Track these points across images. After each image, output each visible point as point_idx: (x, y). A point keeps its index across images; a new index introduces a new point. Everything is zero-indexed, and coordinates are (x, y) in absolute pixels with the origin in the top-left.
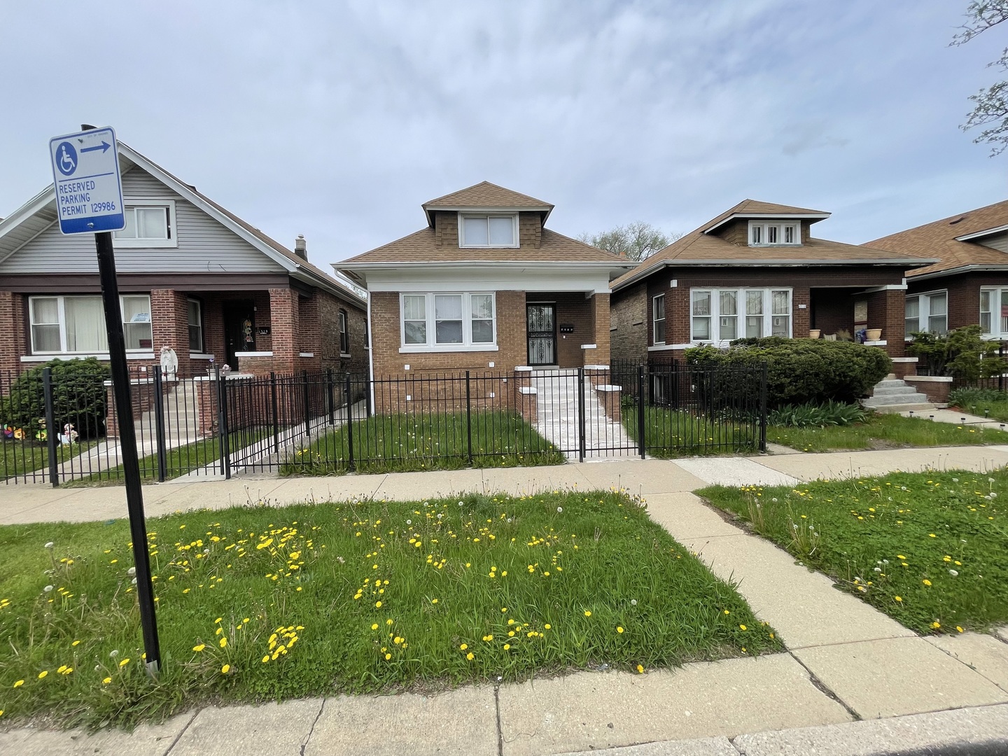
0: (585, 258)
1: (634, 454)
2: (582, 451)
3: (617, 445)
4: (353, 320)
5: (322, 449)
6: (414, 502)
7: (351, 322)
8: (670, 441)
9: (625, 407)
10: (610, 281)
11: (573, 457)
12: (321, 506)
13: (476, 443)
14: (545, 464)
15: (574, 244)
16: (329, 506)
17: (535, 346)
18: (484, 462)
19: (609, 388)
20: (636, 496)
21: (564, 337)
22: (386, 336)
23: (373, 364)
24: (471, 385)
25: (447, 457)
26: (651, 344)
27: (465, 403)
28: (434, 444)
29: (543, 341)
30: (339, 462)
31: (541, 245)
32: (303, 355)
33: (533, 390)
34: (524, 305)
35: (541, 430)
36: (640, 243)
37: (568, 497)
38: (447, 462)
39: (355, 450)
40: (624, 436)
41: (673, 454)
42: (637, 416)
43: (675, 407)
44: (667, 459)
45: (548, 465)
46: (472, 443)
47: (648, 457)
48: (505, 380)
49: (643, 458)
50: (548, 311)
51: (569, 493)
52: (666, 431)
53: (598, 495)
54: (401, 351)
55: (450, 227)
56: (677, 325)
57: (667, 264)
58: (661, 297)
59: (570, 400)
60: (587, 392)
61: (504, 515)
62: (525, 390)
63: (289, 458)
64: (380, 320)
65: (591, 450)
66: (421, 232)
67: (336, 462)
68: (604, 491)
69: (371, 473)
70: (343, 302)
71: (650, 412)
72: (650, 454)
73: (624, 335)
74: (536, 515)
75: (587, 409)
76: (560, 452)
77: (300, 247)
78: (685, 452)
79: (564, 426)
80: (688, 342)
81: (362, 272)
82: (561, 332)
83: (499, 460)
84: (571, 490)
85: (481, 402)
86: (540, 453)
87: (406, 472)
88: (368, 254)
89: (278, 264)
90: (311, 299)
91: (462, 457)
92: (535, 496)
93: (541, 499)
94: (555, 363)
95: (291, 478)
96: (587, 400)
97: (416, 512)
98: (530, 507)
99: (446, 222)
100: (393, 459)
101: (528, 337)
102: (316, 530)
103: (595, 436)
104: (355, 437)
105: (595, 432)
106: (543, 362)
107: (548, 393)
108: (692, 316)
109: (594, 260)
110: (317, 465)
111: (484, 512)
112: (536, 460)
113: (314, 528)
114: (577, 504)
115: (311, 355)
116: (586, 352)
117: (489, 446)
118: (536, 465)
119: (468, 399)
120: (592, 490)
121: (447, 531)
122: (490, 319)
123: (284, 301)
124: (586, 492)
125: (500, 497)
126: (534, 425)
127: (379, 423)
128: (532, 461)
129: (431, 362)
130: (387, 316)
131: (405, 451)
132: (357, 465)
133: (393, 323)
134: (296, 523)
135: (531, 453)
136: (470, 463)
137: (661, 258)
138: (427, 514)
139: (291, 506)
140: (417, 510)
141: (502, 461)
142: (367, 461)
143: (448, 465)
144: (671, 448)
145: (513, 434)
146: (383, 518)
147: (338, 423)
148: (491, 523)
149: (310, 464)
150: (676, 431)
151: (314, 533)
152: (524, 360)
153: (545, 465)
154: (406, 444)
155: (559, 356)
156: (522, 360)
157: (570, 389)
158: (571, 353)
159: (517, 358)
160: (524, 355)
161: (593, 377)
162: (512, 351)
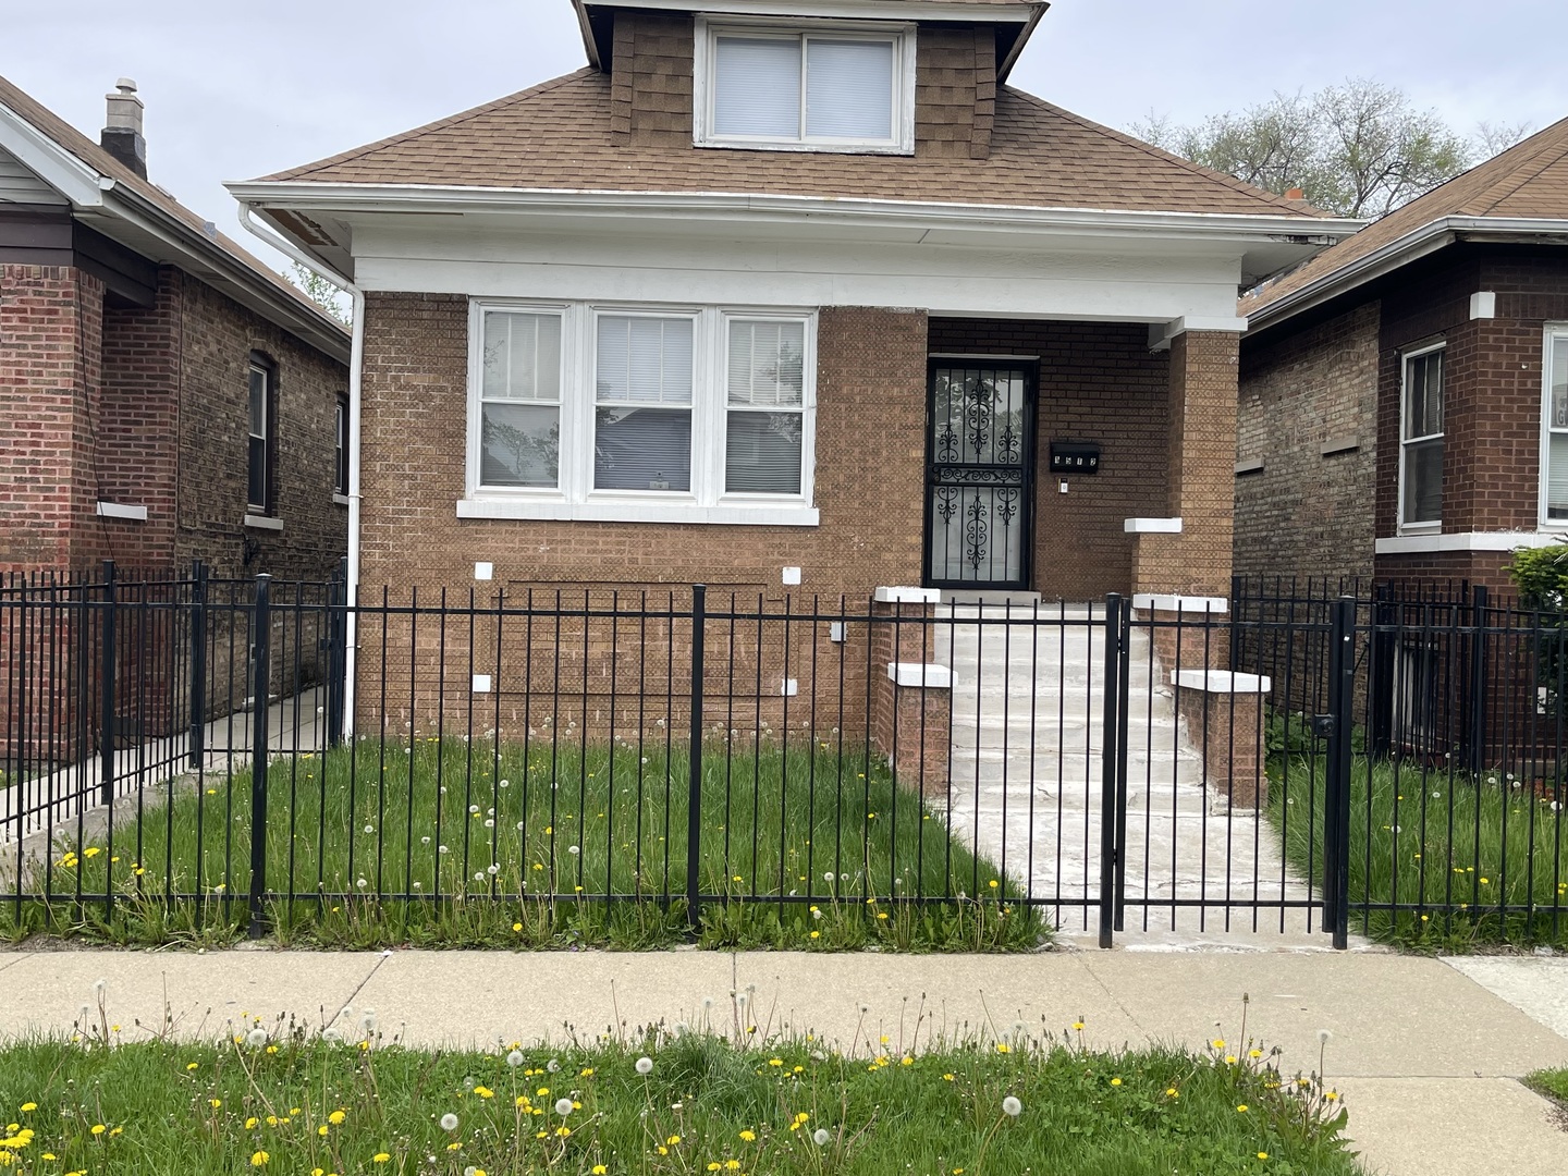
0: (1151, 199)
1: (1306, 931)
2: (1111, 905)
3: (1242, 889)
4: (298, 395)
5: (155, 851)
6: (474, 1056)
7: (290, 401)
8: (1443, 885)
9: (1281, 757)
10: (1242, 290)
11: (1078, 926)
12: (130, 1051)
13: (719, 855)
14: (970, 945)
15: (1114, 147)
16: (161, 1056)
17: (955, 521)
18: (745, 927)
19: (1220, 681)
20: (1306, 1079)
21: (1064, 488)
22: (414, 454)
23: (361, 555)
24: (711, 646)
25: (610, 900)
26: (1386, 528)
27: (683, 711)
28: (564, 849)
29: (985, 499)
30: (214, 898)
31: (993, 147)
32: (108, 509)
33: (937, 675)
34: (921, 363)
35: (961, 820)
36: (1361, 160)
37: (1049, 1069)
38: (607, 920)
39: (275, 859)
40: (1270, 863)
41: (1454, 938)
42: (1321, 790)
43: (1471, 764)
44: (1434, 955)
45: (982, 950)
46: (703, 853)
47: (1356, 943)
48: (836, 630)
49: (1340, 943)
50: (1009, 395)
51: (1053, 1055)
52: (1429, 847)
53: (1163, 1068)
54: (463, 509)
55: (666, 69)
56: (1489, 460)
57: (1458, 233)
58: (1433, 356)
59: (1075, 719)
60: (1136, 693)
61: (804, 1117)
62: (909, 674)
63: (28, 881)
64: (392, 396)
65: (1146, 902)
66: (558, 84)
67: (200, 898)
68: (1183, 1051)
69: (326, 947)
70: (266, 327)
71: (1373, 781)
72: (1366, 932)
73: (1287, 491)
74: (928, 1128)
75: (1135, 754)
76: (1029, 905)
77: (122, 124)
78: (1503, 932)
79: (1046, 816)
80: (1531, 524)
81: (341, 218)
82: (1054, 469)
83: (798, 923)
84: (1062, 1042)
85: (744, 710)
86: (952, 903)
87: (455, 947)
88: (365, 153)
89: (34, 176)
90: (151, 309)
91: (664, 903)
92: (924, 1060)
93: (944, 1070)
94: (1026, 582)
95: (33, 949)
96: (1136, 720)
97: (481, 1090)
98: (905, 1095)
99: (649, 50)
100: (409, 898)
101: (931, 484)
102: (105, 1137)
103: (1160, 857)
104: (277, 815)
105: (1161, 838)
106: (983, 576)
107: (993, 688)
108: (1546, 427)
109: (1186, 208)
110: (132, 905)
111: (730, 1103)
112: (938, 929)
113: (97, 1129)
114: (1082, 1097)
115: (139, 512)
116: (1143, 545)
117: (766, 866)
118: (934, 949)
119: (697, 698)
120: (1140, 1045)
121: (589, 1164)
122: (794, 409)
123: (50, 312)
124: (1116, 1052)
125: (793, 1055)
126: (936, 804)
127: (366, 768)
128: (922, 931)
129: (572, 557)
130: (421, 380)
131: (453, 867)
132: (277, 913)
133: (440, 409)
134: (32, 1106)
135: (920, 901)
136: (690, 928)
137: (1438, 213)
138: (519, 1101)
139: (21, 1049)
140: (485, 1085)
141: (811, 923)
142: (315, 899)
143: (611, 932)
144: (1447, 911)
145: (857, 830)
146: (358, 1105)
147: (216, 763)
148: (754, 1143)
149: (106, 904)
150: (1468, 851)
151: (96, 1148)
152: (913, 566)
153: (970, 950)
154: (461, 847)
155: (1042, 557)
156: (905, 565)
157: (1076, 678)
158: (1088, 547)
159: (888, 556)
160: (912, 548)
161: (1164, 638)
162: (870, 529)
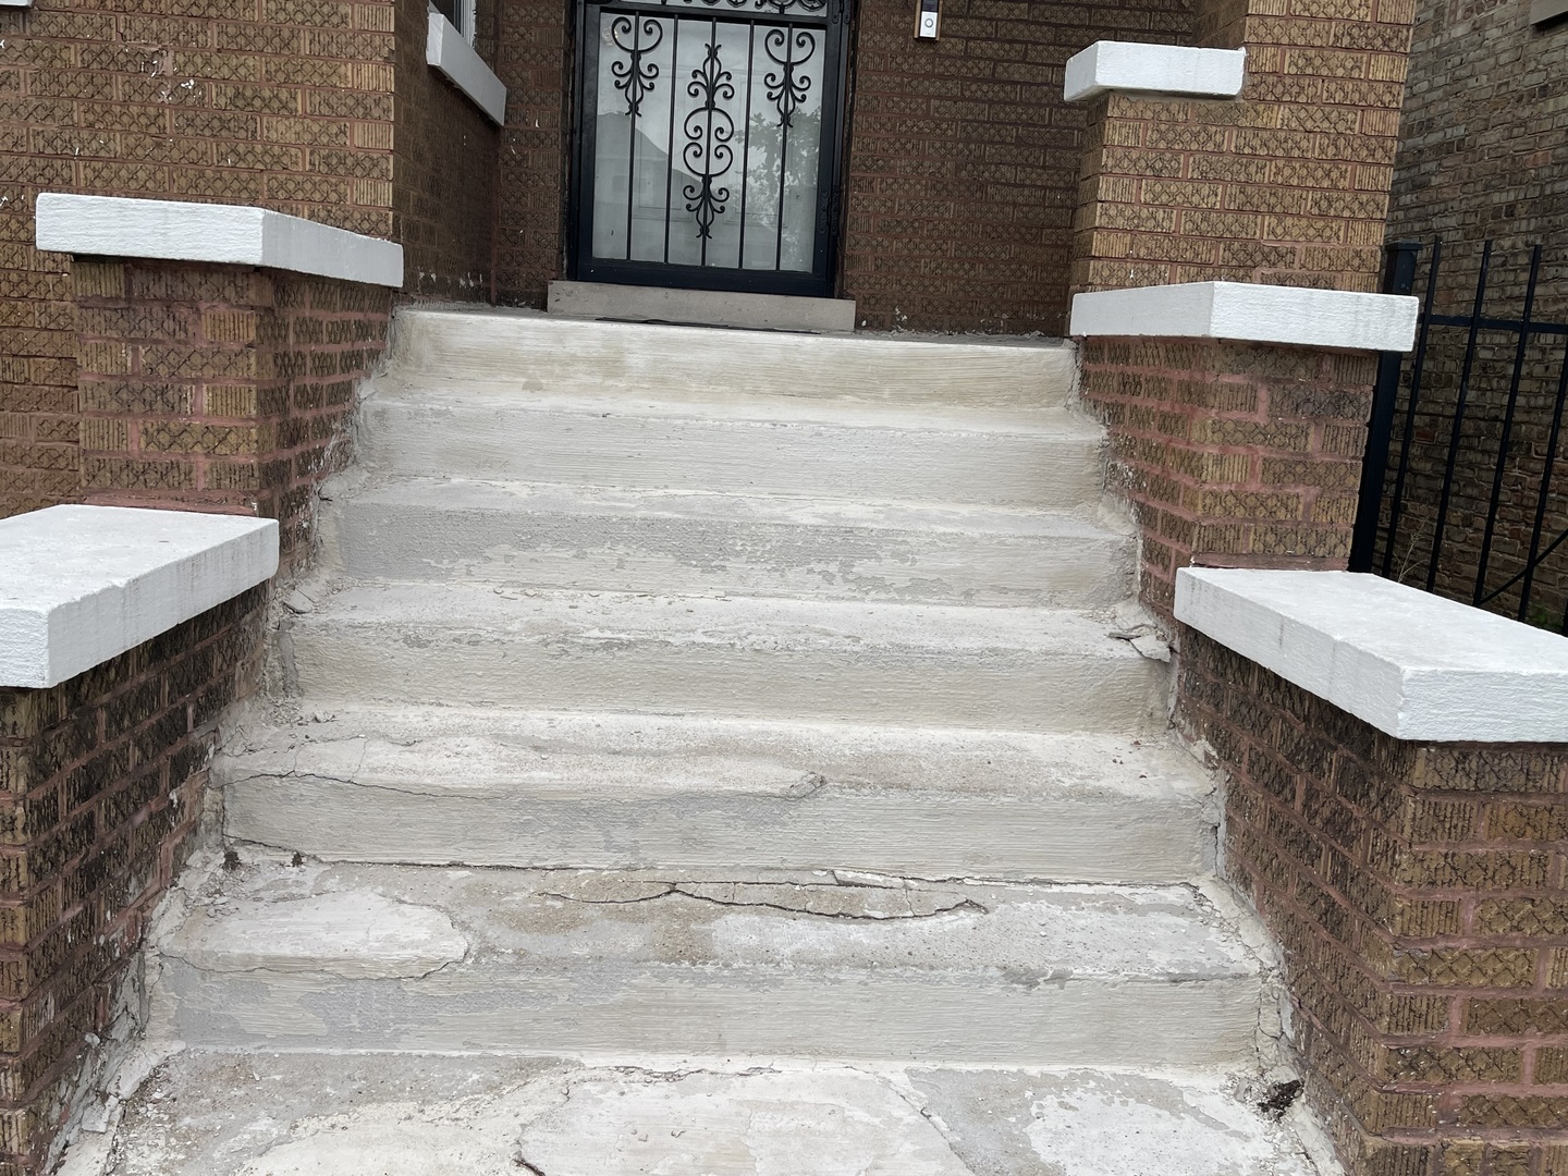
29: (733, 57)
94: (823, 278)
106: (722, 256)
152: (365, 165)
156: (340, 165)
157: (846, 567)
158: (982, 187)
159: (280, 130)
160: (361, 105)
161: (1157, 438)
162: (213, 29)
